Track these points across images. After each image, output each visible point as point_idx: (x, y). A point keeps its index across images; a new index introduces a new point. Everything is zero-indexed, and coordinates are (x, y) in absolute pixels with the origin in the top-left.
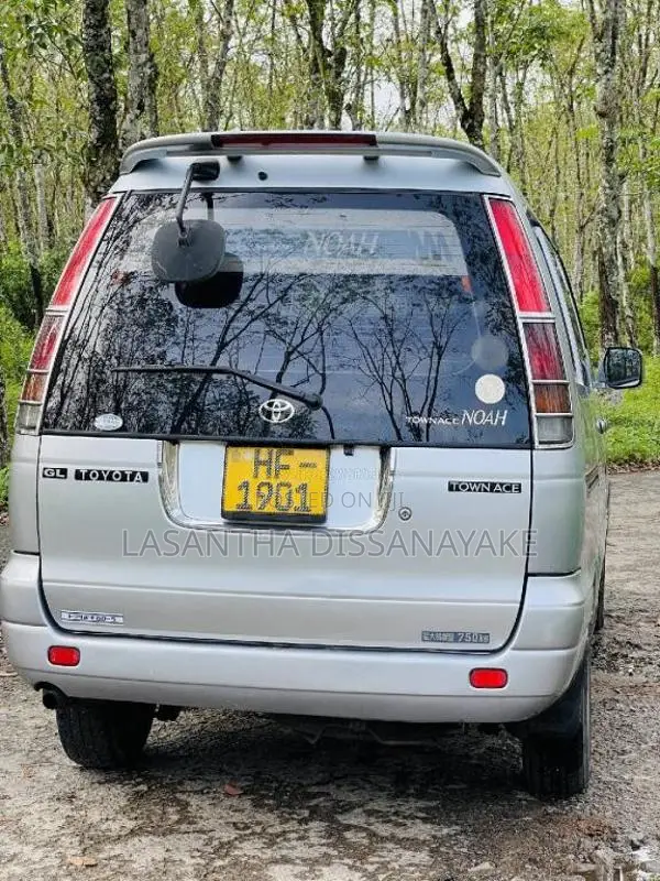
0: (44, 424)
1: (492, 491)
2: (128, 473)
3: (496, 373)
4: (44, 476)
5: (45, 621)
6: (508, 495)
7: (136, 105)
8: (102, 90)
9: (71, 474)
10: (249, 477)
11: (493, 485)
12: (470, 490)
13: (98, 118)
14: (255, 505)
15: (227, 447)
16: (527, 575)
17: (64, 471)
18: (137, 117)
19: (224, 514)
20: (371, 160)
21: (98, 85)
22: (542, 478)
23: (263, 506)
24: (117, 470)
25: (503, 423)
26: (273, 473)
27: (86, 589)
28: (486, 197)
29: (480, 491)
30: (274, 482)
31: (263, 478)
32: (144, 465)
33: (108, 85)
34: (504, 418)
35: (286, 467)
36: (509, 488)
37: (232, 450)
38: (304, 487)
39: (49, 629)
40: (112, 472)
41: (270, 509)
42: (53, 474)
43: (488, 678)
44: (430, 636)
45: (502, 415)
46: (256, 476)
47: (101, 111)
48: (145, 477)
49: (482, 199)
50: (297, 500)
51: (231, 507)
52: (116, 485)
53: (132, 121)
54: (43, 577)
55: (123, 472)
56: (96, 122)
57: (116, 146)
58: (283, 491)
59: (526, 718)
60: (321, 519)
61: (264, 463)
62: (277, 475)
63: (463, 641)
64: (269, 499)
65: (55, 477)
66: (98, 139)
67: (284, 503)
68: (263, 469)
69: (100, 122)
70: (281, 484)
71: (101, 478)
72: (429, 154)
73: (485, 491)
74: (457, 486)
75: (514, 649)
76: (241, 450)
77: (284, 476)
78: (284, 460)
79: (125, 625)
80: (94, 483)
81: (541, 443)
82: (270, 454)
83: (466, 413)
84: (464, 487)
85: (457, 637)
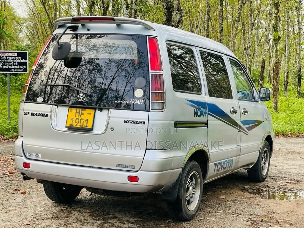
0: (26, 100)
1: (136, 123)
2: (43, 114)
3: (141, 89)
4: (24, 114)
5: (23, 155)
6: (141, 125)
7: (176, 10)
8: (168, 5)
9: (30, 114)
10: (74, 117)
11: (137, 122)
12: (130, 123)
13: (166, 14)
14: (74, 125)
15: (69, 108)
16: (146, 149)
17: (29, 113)
18: (177, 13)
19: (66, 127)
20: (118, 25)
21: (166, 3)
22: (151, 120)
23: (76, 125)
24: (41, 113)
25: (142, 104)
26: (80, 116)
27: (32, 147)
28: (147, 36)
29: (133, 123)
30: (80, 118)
31: (77, 117)
32: (47, 112)
33: (170, 3)
34: (142, 102)
35: (83, 114)
36: (141, 123)
37: (70, 109)
38: (87, 120)
39: (24, 158)
40: (39, 114)
41: (78, 126)
42: (26, 114)
43: (133, 179)
44: (118, 165)
45: (142, 101)
46: (75, 116)
47: (167, 12)
48: (47, 115)
49: (146, 37)
50: (85, 124)
51: (68, 125)
52: (40, 117)
53: (175, 15)
54: (23, 143)
55: (42, 114)
56: (166, 15)
57: (171, 23)
58: (82, 121)
59: (146, 192)
60: (91, 130)
61: (78, 113)
62: (81, 117)
63: (127, 168)
64: (78, 123)
65: (27, 115)
66: (166, 21)
67: (81, 124)
68: (77, 114)
69: (167, 15)
70: (81, 119)
71: (37, 115)
72: (131, 23)
73: (135, 123)
74: (127, 121)
75: (140, 171)
76: (73, 109)
77: (83, 117)
78: (83, 112)
79: (41, 157)
80: (35, 117)
81: (152, 110)
82: (80, 110)
83: (131, 100)
84: (129, 122)
85: (126, 166)
